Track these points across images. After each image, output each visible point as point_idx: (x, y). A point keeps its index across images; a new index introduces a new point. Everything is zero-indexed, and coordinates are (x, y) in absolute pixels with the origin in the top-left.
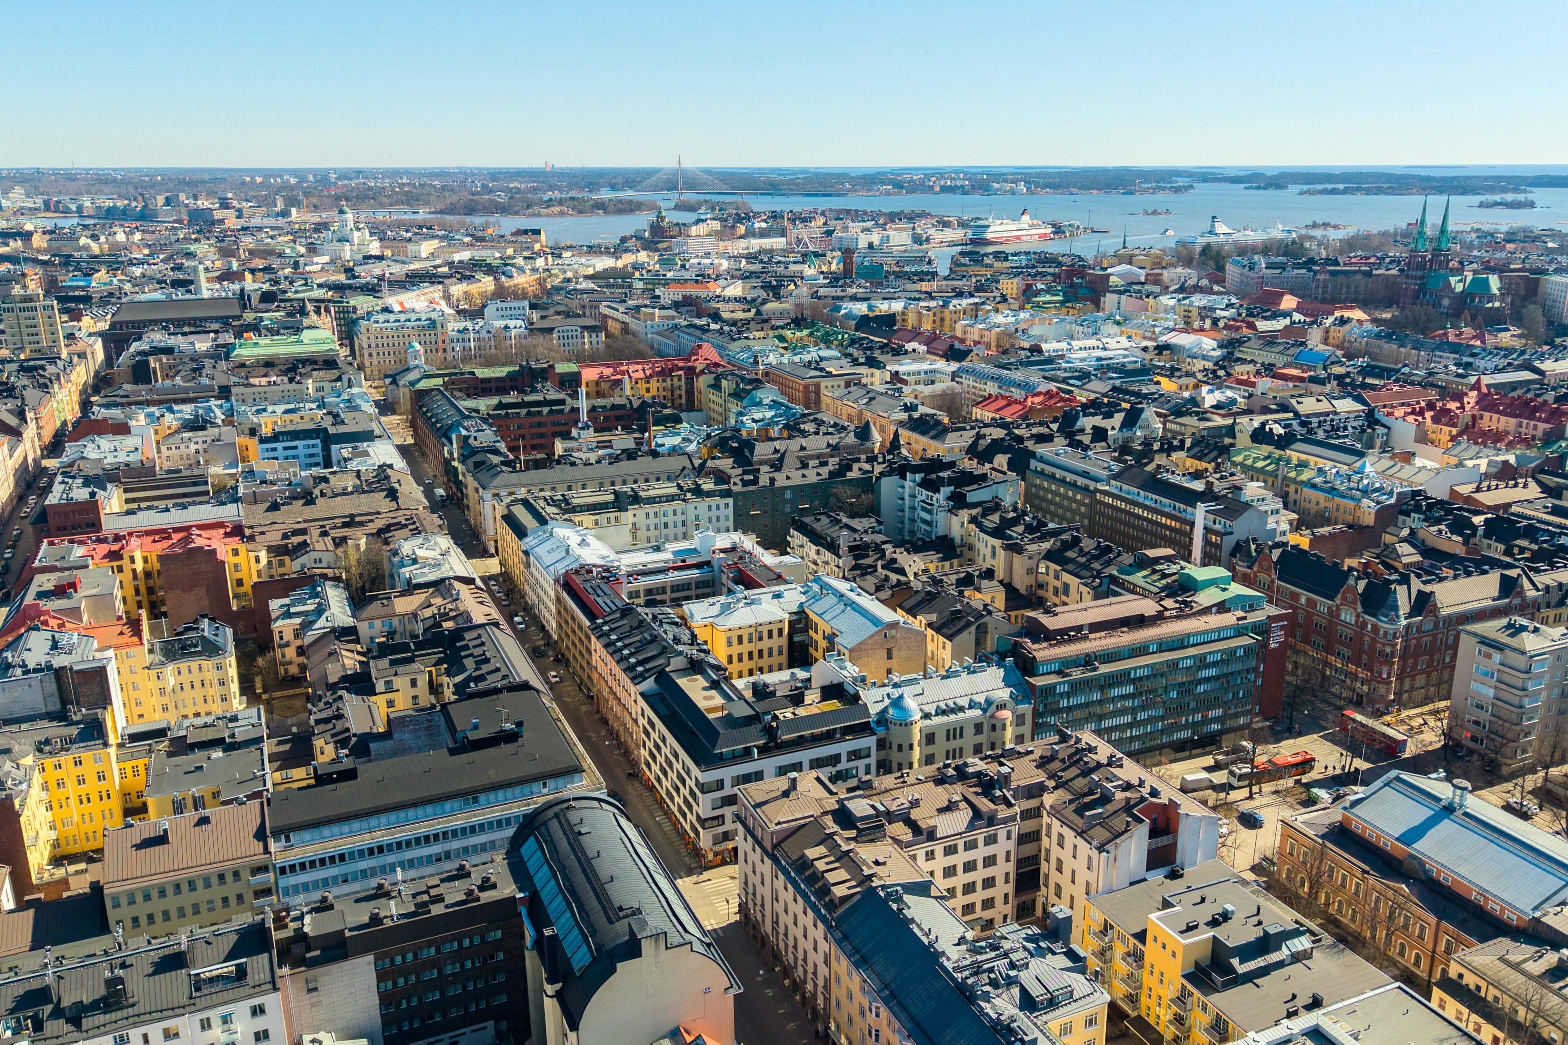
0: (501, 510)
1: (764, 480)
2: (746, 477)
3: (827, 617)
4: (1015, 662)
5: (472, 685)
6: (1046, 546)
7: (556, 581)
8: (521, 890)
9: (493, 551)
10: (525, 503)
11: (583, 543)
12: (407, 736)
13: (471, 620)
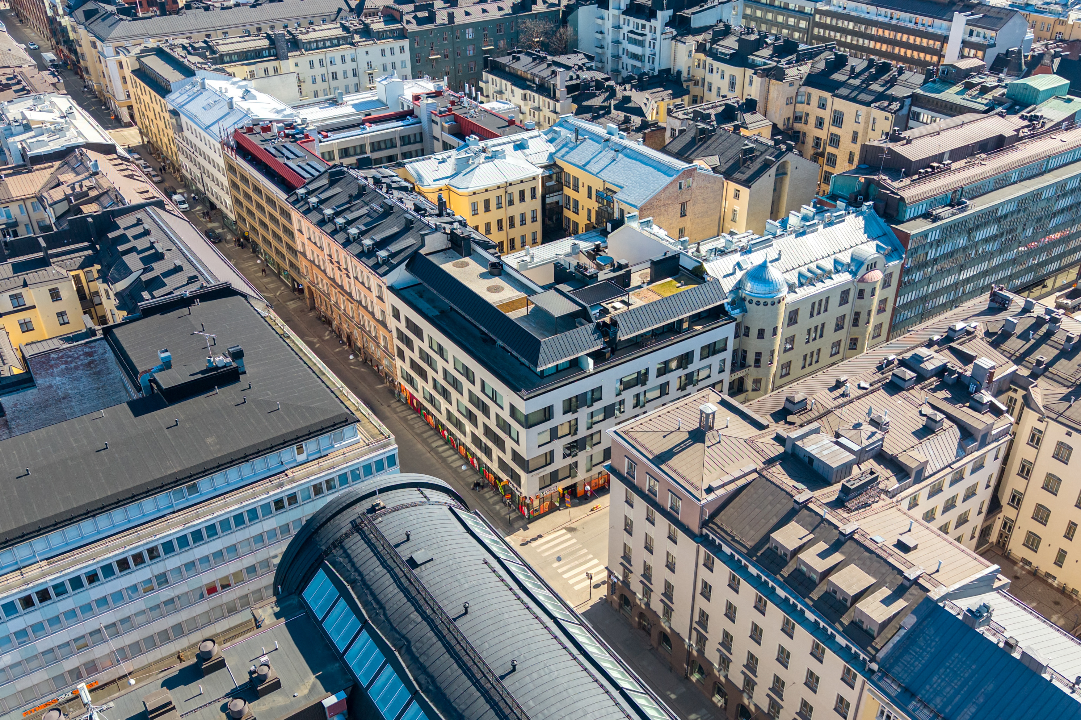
0: (129, 62)
1: (441, 17)
2: (420, 14)
3: (594, 168)
4: (875, 207)
5: (146, 295)
6: (805, 69)
7: (225, 144)
8: (331, 689)
9: (127, 119)
10: (160, 52)
11: (246, 94)
12: (58, 380)
13: (122, 201)
